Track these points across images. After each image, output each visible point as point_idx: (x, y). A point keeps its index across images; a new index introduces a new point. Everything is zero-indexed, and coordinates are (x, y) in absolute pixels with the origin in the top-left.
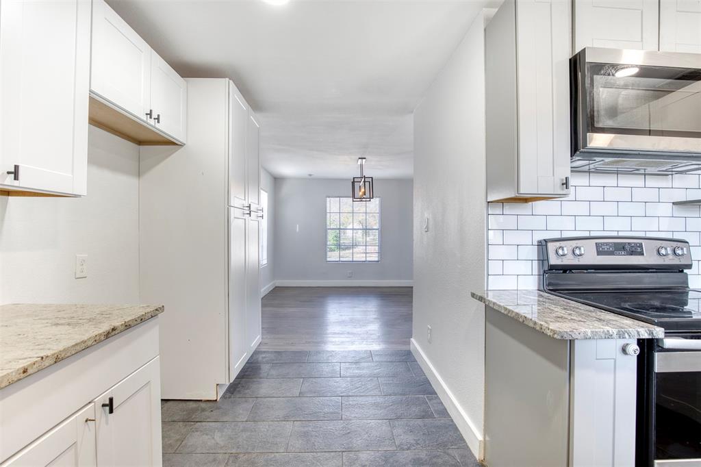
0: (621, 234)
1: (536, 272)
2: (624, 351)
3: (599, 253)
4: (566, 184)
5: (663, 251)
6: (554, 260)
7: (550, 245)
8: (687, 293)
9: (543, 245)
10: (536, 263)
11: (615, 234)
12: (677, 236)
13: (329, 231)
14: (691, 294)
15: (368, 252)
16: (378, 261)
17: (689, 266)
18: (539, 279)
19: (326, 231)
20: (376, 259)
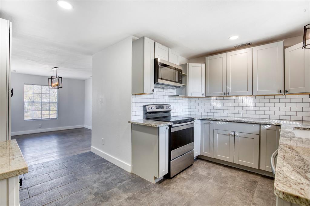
0: (160, 103)
1: (143, 114)
2: (167, 129)
3: (156, 108)
4: (153, 91)
5: (167, 107)
6: (148, 111)
7: (147, 106)
8: (170, 117)
9: (145, 107)
10: (143, 112)
11: (158, 103)
12: (169, 104)
13: (25, 103)
14: (171, 117)
15: (51, 114)
16: (57, 118)
17: (171, 111)
18: (144, 116)
19: (24, 103)
20: (56, 117)
